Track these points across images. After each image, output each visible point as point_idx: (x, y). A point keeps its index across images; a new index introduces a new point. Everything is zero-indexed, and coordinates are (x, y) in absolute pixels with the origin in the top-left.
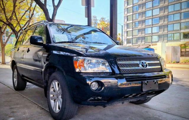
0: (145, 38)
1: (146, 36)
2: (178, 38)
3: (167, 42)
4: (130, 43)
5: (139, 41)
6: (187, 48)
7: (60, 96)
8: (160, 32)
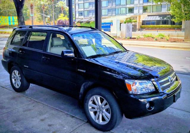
2: (124, 12)
3: (115, 16)
4: (82, 15)
5: (90, 13)
6: (132, 22)
7: (104, 110)
8: (109, 6)
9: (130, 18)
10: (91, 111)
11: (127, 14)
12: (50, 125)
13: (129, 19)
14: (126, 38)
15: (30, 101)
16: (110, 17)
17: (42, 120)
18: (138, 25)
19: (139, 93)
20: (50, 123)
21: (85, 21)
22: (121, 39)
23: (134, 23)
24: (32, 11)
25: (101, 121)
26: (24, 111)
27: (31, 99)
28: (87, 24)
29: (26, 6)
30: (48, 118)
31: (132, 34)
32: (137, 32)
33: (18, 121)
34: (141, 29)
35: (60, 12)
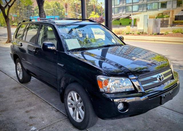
0: (126, 8)
1: (127, 5)
2: (156, 7)
3: (146, 11)
5: (120, 10)
6: (164, 17)
7: (80, 107)
8: (140, 2)
9: (162, 13)
10: (70, 107)
11: (159, 10)
12: (31, 118)
13: (161, 15)
14: (153, 34)
15: (27, 92)
16: (141, 13)
17: (27, 112)
18: (170, 21)
19: (112, 92)
20: (32, 115)
21: (115, 18)
22: (147, 35)
23: (165, 19)
24: (66, 10)
25: (78, 118)
26: (16, 102)
27: (29, 90)
28: (117, 21)
29: (62, 6)
30: (33, 110)
31: (160, 30)
32: (168, 27)
33: (6, 111)
34: (174, 24)
35: (93, 10)
